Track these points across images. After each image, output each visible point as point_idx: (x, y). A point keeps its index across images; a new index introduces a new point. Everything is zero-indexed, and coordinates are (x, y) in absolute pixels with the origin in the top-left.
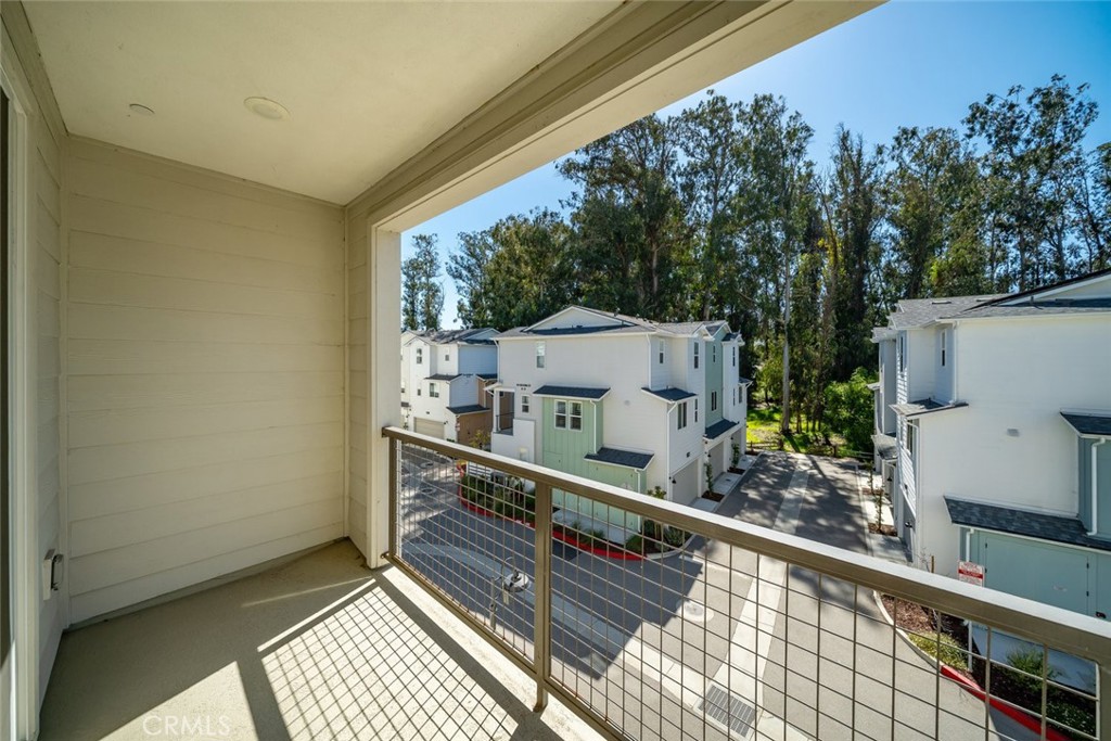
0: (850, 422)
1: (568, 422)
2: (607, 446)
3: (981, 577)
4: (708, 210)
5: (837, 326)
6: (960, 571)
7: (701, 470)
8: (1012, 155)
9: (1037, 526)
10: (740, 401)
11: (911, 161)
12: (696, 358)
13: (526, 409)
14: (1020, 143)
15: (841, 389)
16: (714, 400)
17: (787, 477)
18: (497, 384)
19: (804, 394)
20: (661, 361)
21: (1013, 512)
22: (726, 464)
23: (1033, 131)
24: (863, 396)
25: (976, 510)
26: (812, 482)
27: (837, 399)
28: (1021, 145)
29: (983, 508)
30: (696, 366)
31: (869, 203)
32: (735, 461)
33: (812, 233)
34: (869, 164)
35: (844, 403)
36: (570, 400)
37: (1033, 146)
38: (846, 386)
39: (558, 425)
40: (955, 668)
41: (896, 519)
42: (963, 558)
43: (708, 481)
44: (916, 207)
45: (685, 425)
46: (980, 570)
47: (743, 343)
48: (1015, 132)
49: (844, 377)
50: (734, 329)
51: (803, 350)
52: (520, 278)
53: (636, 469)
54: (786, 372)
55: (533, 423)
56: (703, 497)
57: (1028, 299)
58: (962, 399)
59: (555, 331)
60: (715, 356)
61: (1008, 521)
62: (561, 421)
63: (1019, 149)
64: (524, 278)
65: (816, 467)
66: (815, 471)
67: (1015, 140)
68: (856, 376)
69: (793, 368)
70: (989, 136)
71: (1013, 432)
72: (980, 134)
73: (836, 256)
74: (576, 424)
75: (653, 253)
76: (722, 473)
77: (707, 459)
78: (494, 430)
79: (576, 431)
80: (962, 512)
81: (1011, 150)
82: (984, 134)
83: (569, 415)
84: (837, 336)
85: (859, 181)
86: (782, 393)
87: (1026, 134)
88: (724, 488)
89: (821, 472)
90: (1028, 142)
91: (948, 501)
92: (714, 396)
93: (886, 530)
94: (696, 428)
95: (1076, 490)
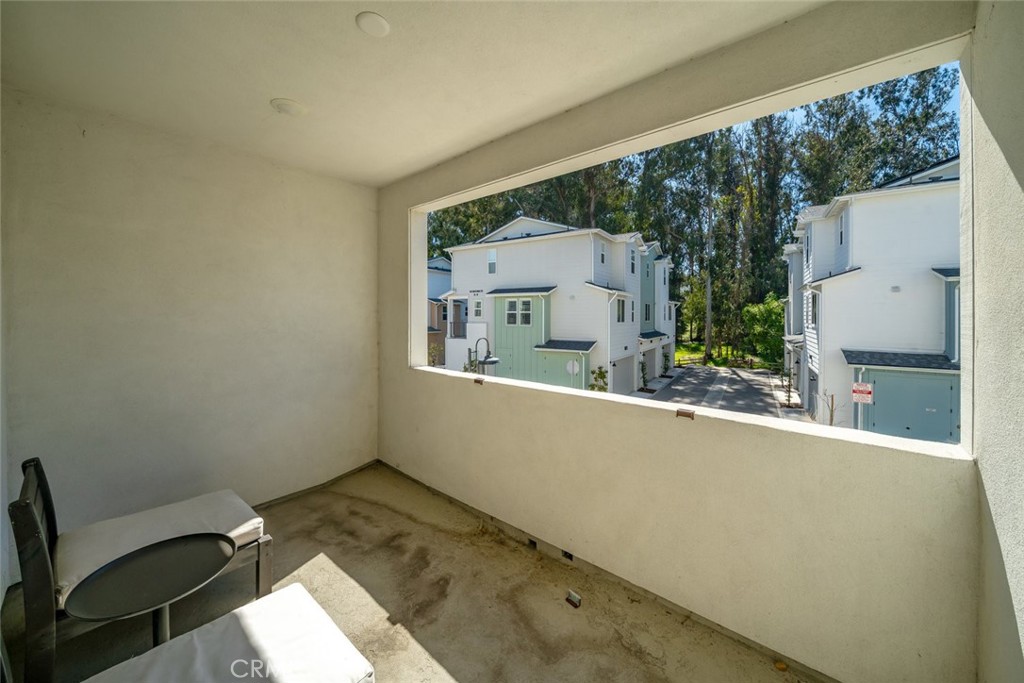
0: (764, 335)
1: (519, 319)
2: (553, 339)
3: (870, 393)
4: (641, 160)
5: (752, 261)
6: (854, 391)
7: (636, 368)
8: (895, 114)
9: (913, 361)
10: (670, 319)
11: (817, 111)
12: (633, 264)
13: (478, 313)
14: (901, 103)
15: (755, 309)
16: (648, 312)
17: (712, 378)
18: (451, 292)
19: (724, 322)
20: (603, 262)
21: (895, 354)
22: (658, 371)
23: (912, 92)
24: (775, 314)
25: (867, 355)
26: (732, 382)
27: (753, 317)
28: (902, 105)
29: (873, 354)
30: (633, 272)
31: (780, 152)
32: (666, 368)
34: (780, 118)
35: (759, 321)
36: (520, 299)
37: (912, 105)
38: (761, 306)
39: (509, 323)
42: (856, 380)
43: (643, 377)
44: (819, 151)
45: (623, 321)
46: (869, 387)
47: (672, 266)
48: (897, 94)
49: (760, 298)
50: (666, 252)
51: (723, 283)
52: (468, 217)
53: (581, 352)
54: (708, 302)
55: (485, 325)
56: (639, 390)
57: (908, 180)
58: (856, 265)
59: (506, 239)
60: (648, 274)
61: (892, 360)
62: (512, 319)
63: (901, 108)
64: (472, 216)
65: (735, 373)
66: (735, 376)
67: (897, 101)
68: (770, 296)
69: (714, 299)
70: (876, 97)
71: (896, 289)
72: (869, 97)
73: (752, 201)
74: (526, 319)
75: (590, 198)
76: (654, 378)
77: (642, 358)
78: (448, 335)
79: (527, 326)
80: (853, 357)
81: (895, 110)
82: (872, 96)
83: (519, 312)
84: (753, 269)
85: (772, 133)
86: (705, 322)
87: (906, 95)
88: (656, 386)
89: (739, 376)
90: (908, 102)
91: (844, 352)
92: (647, 307)
93: (794, 406)
94: (633, 327)
95: (944, 331)
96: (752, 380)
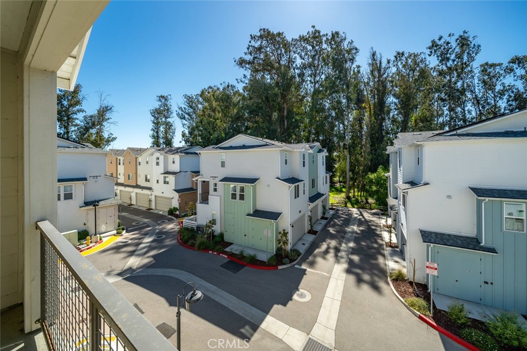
0: (377, 192)
1: (238, 197)
2: (257, 209)
3: (436, 269)
4: (311, 87)
5: (371, 146)
6: (427, 267)
7: (307, 219)
8: (446, 66)
9: (459, 242)
10: (326, 183)
11: (402, 68)
12: (304, 162)
13: (215, 190)
14: (450, 61)
15: (372, 176)
16: (313, 183)
17: (349, 220)
18: (200, 177)
19: (356, 179)
20: (286, 164)
21: (449, 235)
22: (320, 215)
23: (456, 56)
24: (383, 179)
25: (433, 235)
26: (360, 223)
27: (371, 181)
28: (451, 62)
29: (437, 234)
30: (304, 166)
31: (385, 87)
32: (324, 213)
33: (360, 100)
34: (385, 67)
35: (374, 183)
36: (239, 185)
37: (455, 63)
38: (375, 175)
39: (232, 198)
40: (425, 315)
41: (398, 240)
42: (428, 261)
43: (311, 225)
44: (404, 89)
45: (298, 196)
46: (436, 266)
47: (327, 154)
48: (448, 55)
49: (374, 170)
50: (324, 147)
51: (355, 157)
52: (216, 119)
53: (273, 221)
54: (348, 168)
55: (219, 197)
56: (308, 233)
57: (455, 132)
58: (427, 181)
59: (231, 148)
60: (313, 161)
61: (448, 240)
62: (234, 196)
63: (450, 63)
64: (218, 119)
65: (362, 215)
66: (361, 217)
67: (448, 59)
68: (380, 170)
69: (351, 166)
70: (438, 57)
71: (449, 197)
72: (434, 55)
73: (370, 112)
74: (242, 197)
75: (284, 108)
76: (318, 220)
77: (310, 213)
78: (198, 202)
79: (242, 201)
80: (428, 237)
81: (446, 64)
82: (436, 56)
83: (238, 193)
84: (371, 151)
85: (380, 76)
86: (346, 178)
87: (453, 57)
88: (318, 228)
89: (364, 217)
90: (454, 61)
91: (421, 231)
92: (313, 181)
93: (393, 245)
94: (304, 197)
95: (476, 223)
96: (370, 221)
